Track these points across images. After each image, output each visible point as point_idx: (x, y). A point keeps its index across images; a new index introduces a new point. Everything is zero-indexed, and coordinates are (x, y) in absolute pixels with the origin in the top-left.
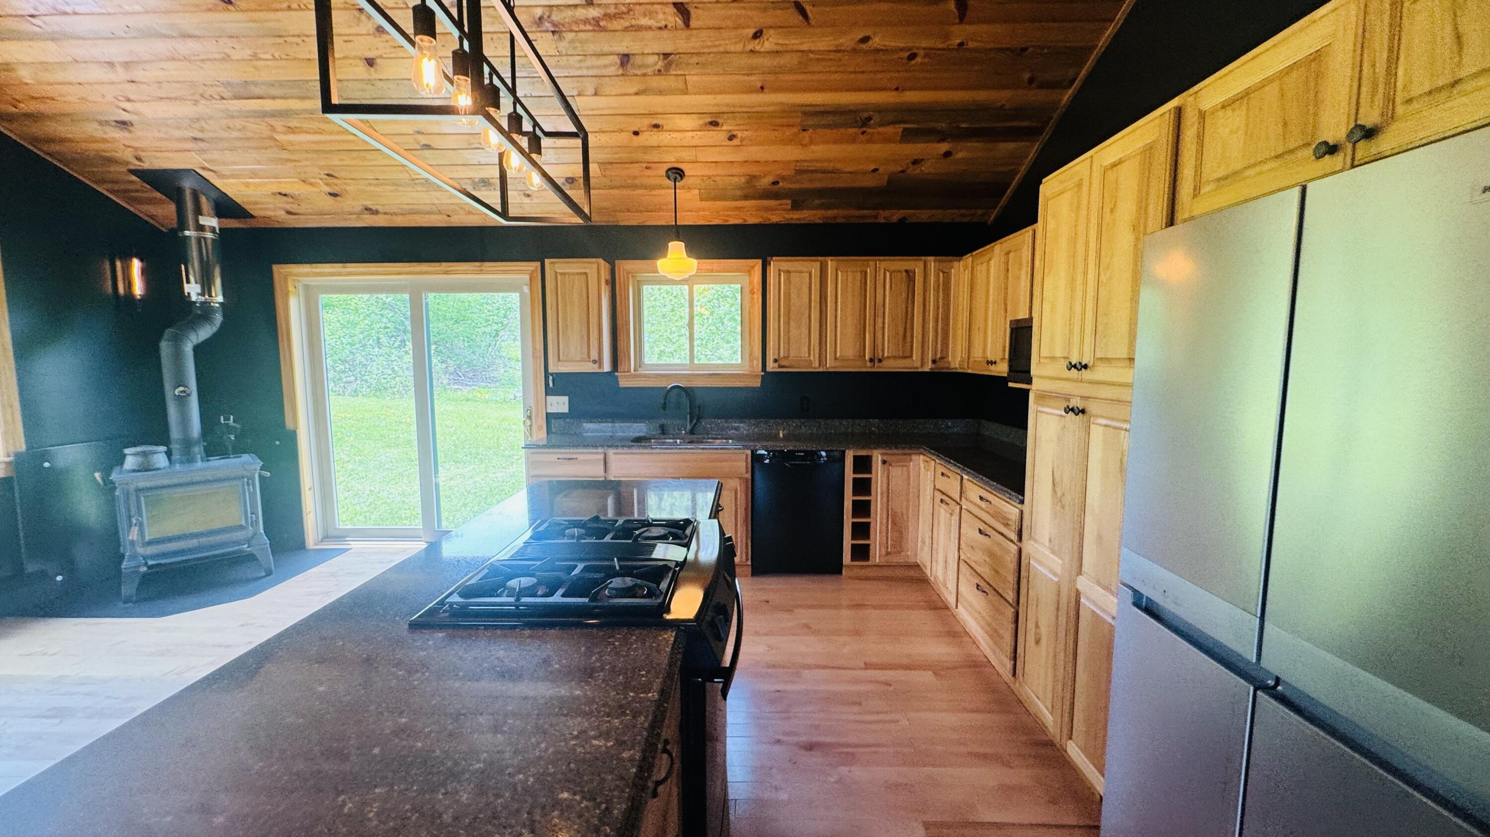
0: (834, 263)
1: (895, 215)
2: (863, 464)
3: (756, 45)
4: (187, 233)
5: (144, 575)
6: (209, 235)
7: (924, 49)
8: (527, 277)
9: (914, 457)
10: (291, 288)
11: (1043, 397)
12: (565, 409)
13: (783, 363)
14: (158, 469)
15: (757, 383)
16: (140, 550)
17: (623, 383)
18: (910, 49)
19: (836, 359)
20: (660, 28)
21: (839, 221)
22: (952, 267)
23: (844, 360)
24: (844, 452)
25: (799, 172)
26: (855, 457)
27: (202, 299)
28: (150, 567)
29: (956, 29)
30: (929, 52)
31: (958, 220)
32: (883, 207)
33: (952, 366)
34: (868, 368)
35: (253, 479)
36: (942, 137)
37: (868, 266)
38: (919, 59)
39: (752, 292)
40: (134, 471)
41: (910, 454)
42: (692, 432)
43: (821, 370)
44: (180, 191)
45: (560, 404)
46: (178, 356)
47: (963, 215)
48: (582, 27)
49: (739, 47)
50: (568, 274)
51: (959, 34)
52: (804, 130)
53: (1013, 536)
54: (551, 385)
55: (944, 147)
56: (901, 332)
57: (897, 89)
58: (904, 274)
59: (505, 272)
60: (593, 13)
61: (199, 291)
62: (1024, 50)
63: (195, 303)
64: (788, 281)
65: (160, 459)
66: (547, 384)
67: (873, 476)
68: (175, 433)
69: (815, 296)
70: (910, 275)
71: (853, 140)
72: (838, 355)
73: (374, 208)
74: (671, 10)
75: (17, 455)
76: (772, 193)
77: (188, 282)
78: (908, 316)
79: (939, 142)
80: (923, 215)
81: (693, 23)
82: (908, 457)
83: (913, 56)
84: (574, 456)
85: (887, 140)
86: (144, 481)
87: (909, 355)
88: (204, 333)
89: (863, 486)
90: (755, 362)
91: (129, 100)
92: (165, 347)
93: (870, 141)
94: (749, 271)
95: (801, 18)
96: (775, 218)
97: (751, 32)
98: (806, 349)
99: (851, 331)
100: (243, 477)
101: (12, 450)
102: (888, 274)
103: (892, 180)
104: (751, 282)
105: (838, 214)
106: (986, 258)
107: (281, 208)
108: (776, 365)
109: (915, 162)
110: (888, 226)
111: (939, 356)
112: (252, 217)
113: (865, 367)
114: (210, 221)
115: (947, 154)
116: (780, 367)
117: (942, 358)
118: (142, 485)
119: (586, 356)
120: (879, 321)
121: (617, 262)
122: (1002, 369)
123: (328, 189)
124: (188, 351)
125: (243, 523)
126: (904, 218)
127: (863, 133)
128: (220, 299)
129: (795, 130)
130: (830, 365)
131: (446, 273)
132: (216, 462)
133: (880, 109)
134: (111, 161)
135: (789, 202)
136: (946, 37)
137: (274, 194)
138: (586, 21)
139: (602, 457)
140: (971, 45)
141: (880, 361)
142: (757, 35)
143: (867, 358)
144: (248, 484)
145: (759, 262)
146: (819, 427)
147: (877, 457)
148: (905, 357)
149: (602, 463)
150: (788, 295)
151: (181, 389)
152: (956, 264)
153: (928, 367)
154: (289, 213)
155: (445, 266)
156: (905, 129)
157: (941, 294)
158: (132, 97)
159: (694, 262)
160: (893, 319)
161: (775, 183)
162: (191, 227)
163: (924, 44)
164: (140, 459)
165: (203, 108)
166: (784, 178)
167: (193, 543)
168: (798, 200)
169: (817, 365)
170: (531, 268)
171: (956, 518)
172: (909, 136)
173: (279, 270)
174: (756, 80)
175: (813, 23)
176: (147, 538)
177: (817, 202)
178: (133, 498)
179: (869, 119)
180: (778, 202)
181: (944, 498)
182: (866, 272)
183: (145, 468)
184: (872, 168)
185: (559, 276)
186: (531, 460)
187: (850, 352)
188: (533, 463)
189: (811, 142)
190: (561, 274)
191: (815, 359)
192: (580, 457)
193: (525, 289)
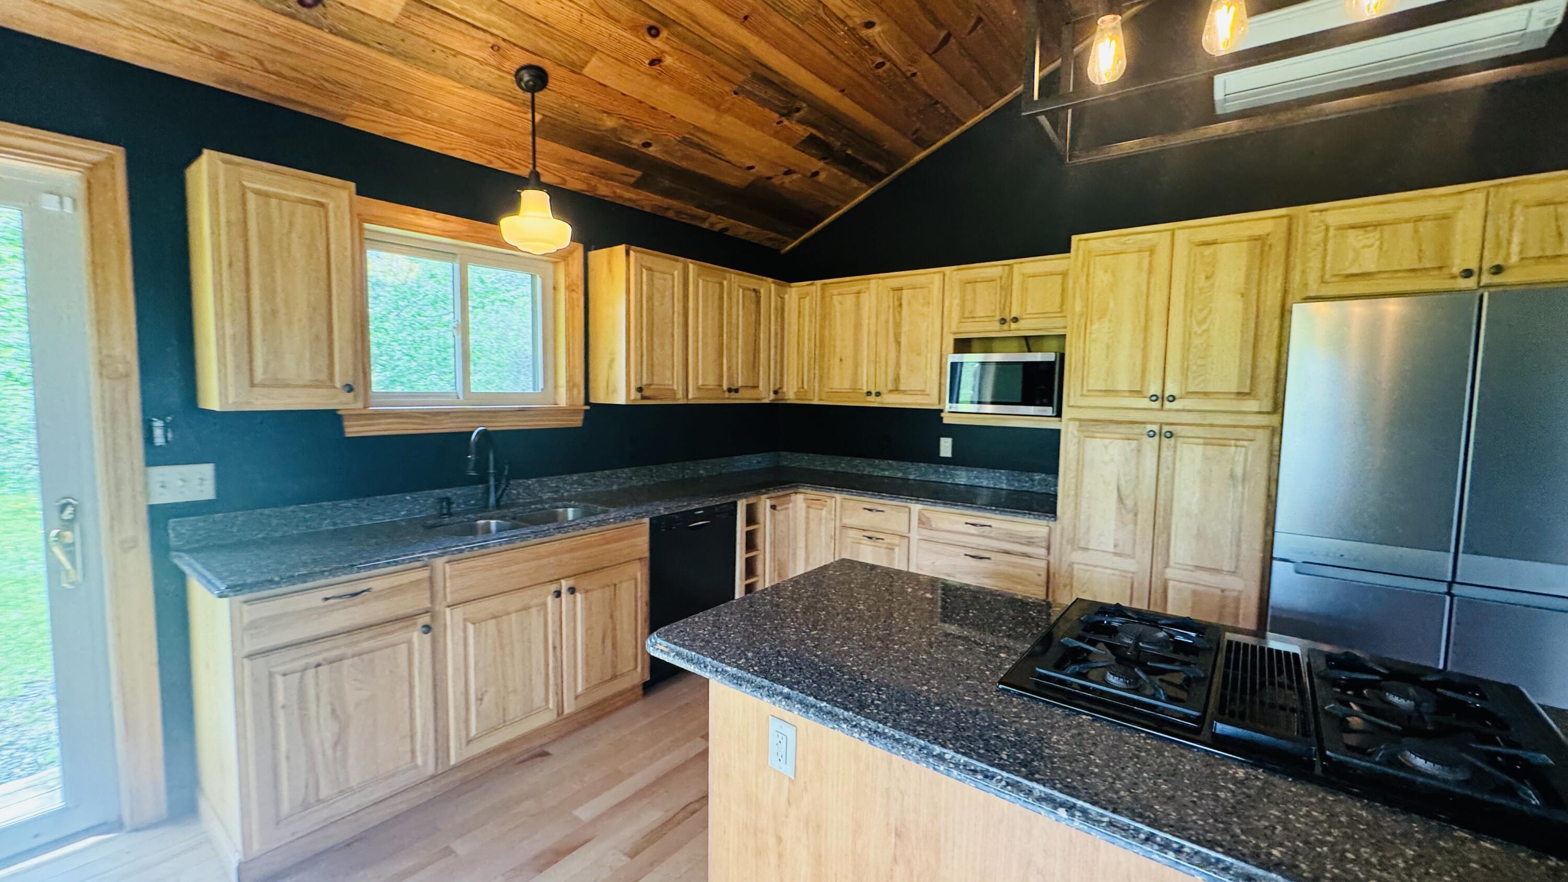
1: (721, 223)
2: (753, 514)
7: (893, 63)
9: (793, 497)
12: (206, 493)
13: (646, 393)
15: (577, 422)
17: (354, 429)
18: (885, 56)
19: (699, 389)
21: (671, 214)
22: (786, 293)
23: (703, 389)
24: (738, 502)
25: (681, 141)
26: (747, 507)
29: (924, 58)
32: (717, 210)
33: (787, 396)
34: (726, 399)
36: (827, 155)
37: (721, 277)
38: (879, 71)
39: (570, 289)
41: (791, 494)
42: (498, 504)
43: (683, 402)
45: (191, 483)
50: (278, 197)
51: (922, 64)
52: (735, 93)
54: (159, 440)
55: (819, 166)
56: (750, 359)
57: (842, 91)
58: (753, 293)
62: (936, 103)
64: (652, 282)
66: (150, 439)
67: (761, 526)
69: (678, 307)
70: (757, 295)
71: (764, 126)
72: (700, 383)
76: (632, 157)
79: (822, 159)
80: (743, 230)
83: (880, 65)
84: (362, 586)
85: (789, 140)
87: (756, 384)
89: (752, 541)
90: (575, 392)
93: (775, 134)
94: (566, 258)
98: (668, 374)
99: (712, 355)
102: (741, 290)
103: (754, 184)
105: (672, 206)
108: (639, 396)
109: (787, 173)
111: (778, 386)
115: (815, 174)
116: (643, 398)
117: (780, 389)
119: (324, 376)
120: (734, 343)
127: (779, 123)
129: (728, 88)
130: (693, 397)
133: (813, 104)
135: (638, 174)
136: (913, 62)
139: (425, 574)
140: (918, 79)
141: (735, 391)
143: (725, 388)
145: (580, 247)
147: (764, 503)
148: (754, 387)
150: (650, 298)
153: (767, 397)
156: (812, 136)
157: (778, 320)
160: (745, 344)
161: (647, 145)
163: (899, 59)
166: (661, 142)
168: (650, 175)
169: (680, 395)
170: (94, 158)
171: (902, 551)
172: (811, 144)
177: (663, 184)
179: (798, 110)
180: (631, 171)
181: (870, 534)
182: (722, 285)
184: (750, 164)
185: (252, 199)
186: (246, 620)
187: (711, 381)
188: (253, 626)
189: (728, 111)
190: (258, 193)
191: (678, 387)
192: (378, 585)
193: (50, 203)
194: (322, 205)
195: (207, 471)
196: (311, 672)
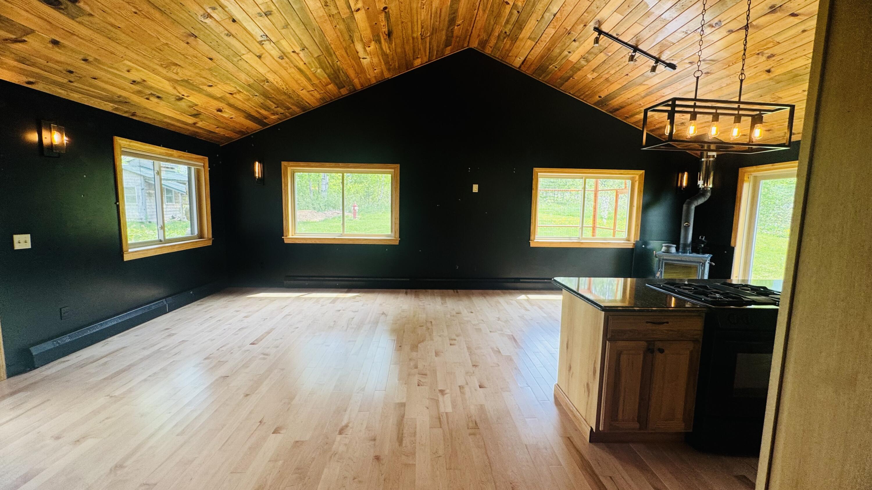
4: (703, 160)
6: (711, 159)
10: (746, 178)
27: (703, 186)
35: (704, 264)
46: (689, 211)
61: (703, 183)
63: (701, 188)
65: (673, 250)
68: (682, 241)
75: (636, 241)
77: (700, 180)
88: (701, 201)
92: (685, 207)
100: (700, 263)
101: (636, 240)
114: (713, 153)
124: (693, 207)
128: (711, 186)
132: (695, 255)
151: (687, 223)
162: (705, 157)
173: (742, 170)
178: (661, 262)
183: (668, 251)
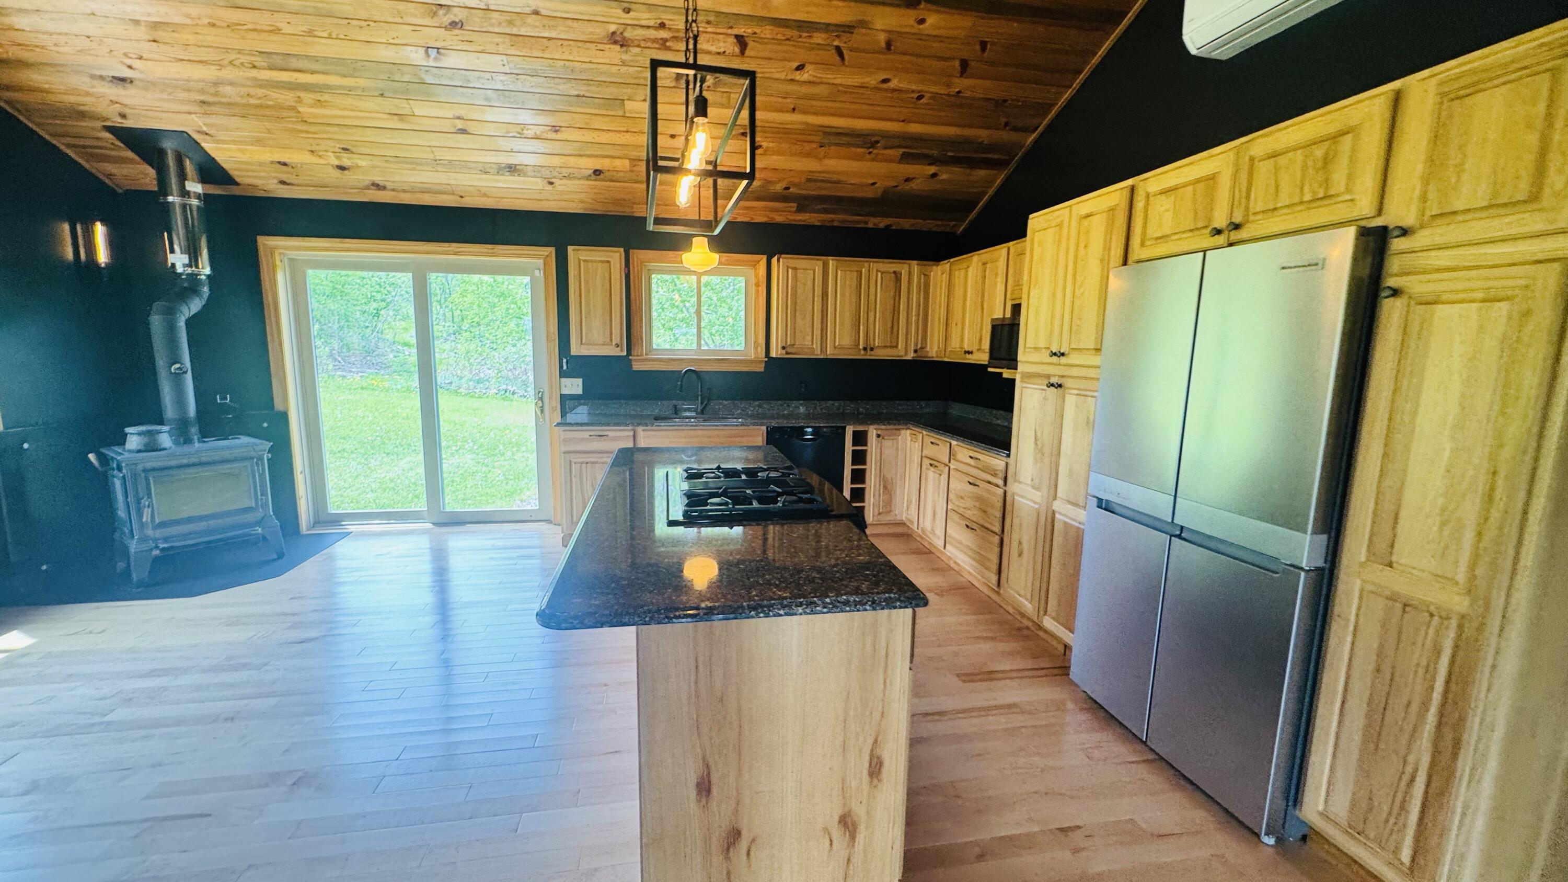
0: (835, 263)
1: (882, 222)
2: (860, 438)
3: (798, 76)
4: (170, 199)
5: (156, 560)
6: (195, 202)
7: (931, 93)
8: (540, 262)
9: (903, 432)
10: (278, 262)
11: (1028, 376)
12: (579, 391)
13: (789, 350)
14: (165, 449)
15: (760, 368)
16: (149, 532)
17: (636, 367)
18: (919, 92)
19: (835, 348)
20: (719, 53)
21: (835, 224)
22: (932, 271)
23: (841, 348)
24: (845, 427)
25: (809, 180)
26: (854, 432)
27: (189, 270)
28: (163, 550)
29: (957, 81)
30: (935, 96)
31: (935, 229)
32: (872, 214)
33: (930, 355)
34: (862, 356)
35: (260, 459)
36: (933, 161)
37: (864, 267)
38: (923, 101)
39: (757, 285)
40: (139, 451)
41: (899, 429)
42: (702, 412)
43: (822, 357)
44: (162, 153)
45: (574, 386)
46: (171, 329)
47: (937, 225)
48: (649, 44)
49: (782, 76)
50: (592, 261)
51: (960, 84)
52: (821, 146)
53: (1001, 482)
54: (565, 368)
55: (932, 169)
56: (889, 325)
57: (903, 121)
58: (893, 275)
59: (519, 256)
60: (663, 34)
61: (187, 261)
62: (1005, 101)
63: (181, 274)
64: (795, 278)
65: (165, 440)
66: (561, 367)
67: (868, 448)
68: (170, 412)
69: (818, 291)
70: (897, 276)
71: (860, 158)
72: (837, 344)
73: (381, 183)
74: (732, 40)
76: (783, 198)
77: (172, 251)
78: (895, 311)
79: (930, 165)
80: (906, 224)
81: (747, 53)
82: (897, 432)
83: (920, 97)
84: (605, 433)
85: (889, 160)
86: (152, 460)
87: (895, 344)
88: (195, 306)
89: (859, 457)
90: (759, 349)
91: (141, 58)
92: (156, 322)
93: (873, 160)
94: (754, 266)
95: (838, 58)
96: (779, 218)
97: (796, 64)
98: (809, 338)
99: (848, 324)
100: (252, 458)
102: (879, 274)
103: (886, 192)
104: (756, 275)
105: (836, 219)
106: (965, 265)
107: (274, 178)
108: (784, 352)
109: (907, 180)
110: (876, 230)
111: (919, 346)
112: (237, 184)
113: (860, 355)
114: (194, 187)
115: (934, 175)
116: (787, 353)
117: (922, 348)
118: (149, 465)
119: (608, 340)
120: (871, 314)
121: (631, 251)
122: (982, 357)
123: (337, 163)
124: (182, 324)
125: (254, 505)
126: (890, 225)
127: (870, 153)
128: (208, 271)
129: (814, 146)
130: (830, 353)
131: (456, 254)
132: (213, 443)
133: (886, 135)
134: (83, 115)
135: (795, 205)
136: (949, 86)
137: (272, 162)
138: (655, 41)
139: (631, 433)
140: (968, 94)
141: (872, 349)
142: (800, 68)
143: (861, 347)
144: (257, 464)
145: (764, 258)
146: (815, 408)
147: (872, 432)
148: (892, 347)
149: (632, 439)
150: (795, 288)
151: (177, 366)
152: (934, 267)
153: (910, 356)
154: (283, 182)
155: (454, 246)
156: (906, 154)
157: (922, 294)
158: (145, 56)
159: (716, 256)
160: (883, 313)
161: (787, 188)
162: (175, 192)
163: (933, 89)
164: (145, 440)
165: (227, 73)
166: (795, 185)
167: (203, 525)
168: (803, 203)
169: (819, 352)
170: (546, 254)
171: (944, 477)
172: (906, 158)
173: (266, 243)
174: (790, 103)
175: (847, 63)
176: (157, 521)
177: (819, 207)
178: (142, 479)
179: (877, 142)
180: (786, 205)
181: (932, 462)
182: (861, 272)
183: (152, 447)
184: (873, 181)
185: (582, 263)
186: (562, 437)
187: (847, 341)
188: (565, 440)
189: (825, 157)
190: (584, 261)
191: (817, 347)
192: (610, 434)
193: (537, 273)
194: (608, 262)
195: (580, 381)
196: (584, 465)
